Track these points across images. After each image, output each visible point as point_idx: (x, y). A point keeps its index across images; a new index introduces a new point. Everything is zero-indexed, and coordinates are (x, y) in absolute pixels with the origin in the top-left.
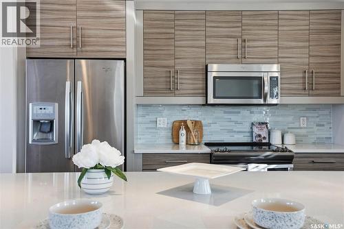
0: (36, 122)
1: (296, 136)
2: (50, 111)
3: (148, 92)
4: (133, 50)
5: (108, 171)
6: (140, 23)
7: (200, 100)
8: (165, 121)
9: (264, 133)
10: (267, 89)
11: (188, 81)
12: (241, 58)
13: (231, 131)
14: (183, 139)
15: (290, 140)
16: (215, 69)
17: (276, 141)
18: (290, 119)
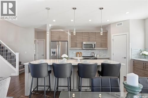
0: (53, 52)
1: (99, 55)
2: (54, 50)
3: (71, 47)
4: (69, 40)
5: (66, 58)
6: (70, 35)
7: (81, 48)
8: (75, 52)
9: (93, 55)
10: (93, 46)
11: (79, 45)
12: (89, 41)
13: (87, 54)
14: (78, 55)
15: (98, 56)
16: (85, 43)
17: (95, 56)
18: (98, 52)
